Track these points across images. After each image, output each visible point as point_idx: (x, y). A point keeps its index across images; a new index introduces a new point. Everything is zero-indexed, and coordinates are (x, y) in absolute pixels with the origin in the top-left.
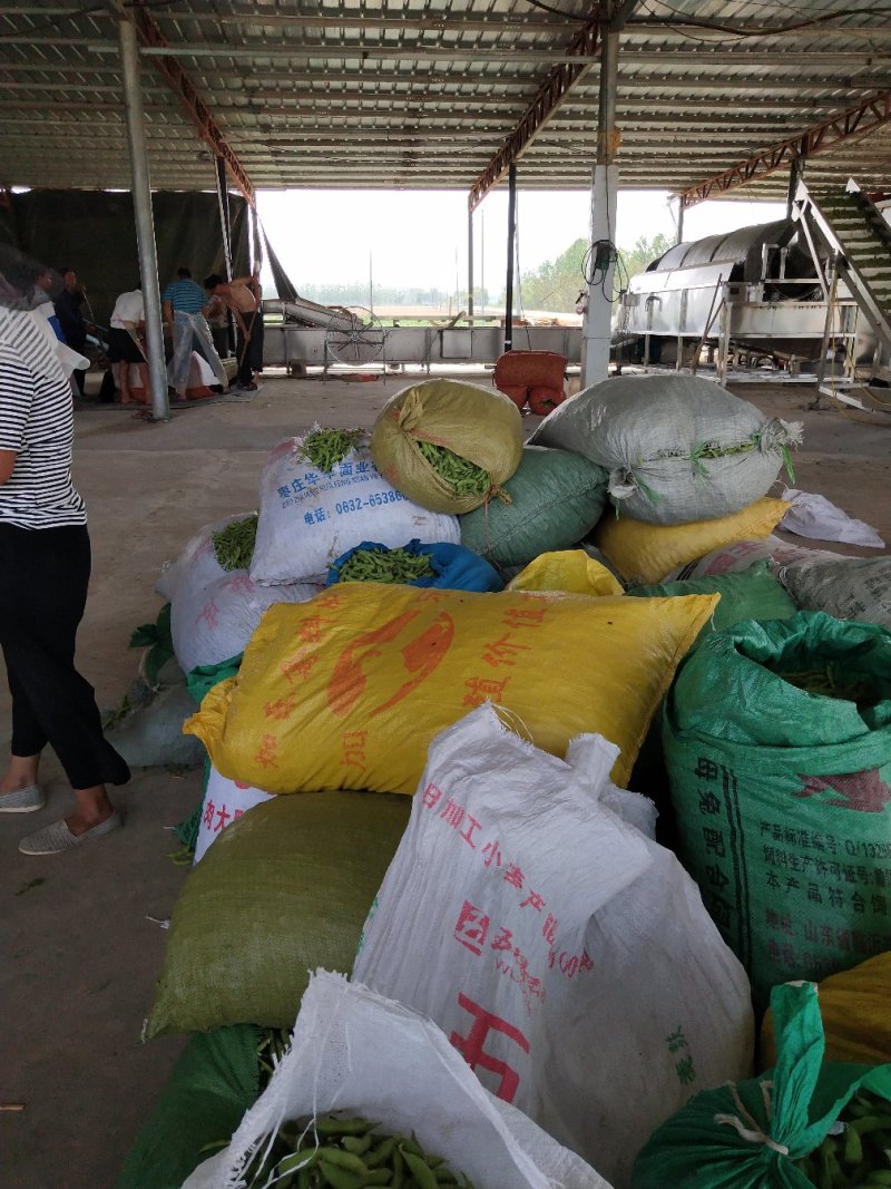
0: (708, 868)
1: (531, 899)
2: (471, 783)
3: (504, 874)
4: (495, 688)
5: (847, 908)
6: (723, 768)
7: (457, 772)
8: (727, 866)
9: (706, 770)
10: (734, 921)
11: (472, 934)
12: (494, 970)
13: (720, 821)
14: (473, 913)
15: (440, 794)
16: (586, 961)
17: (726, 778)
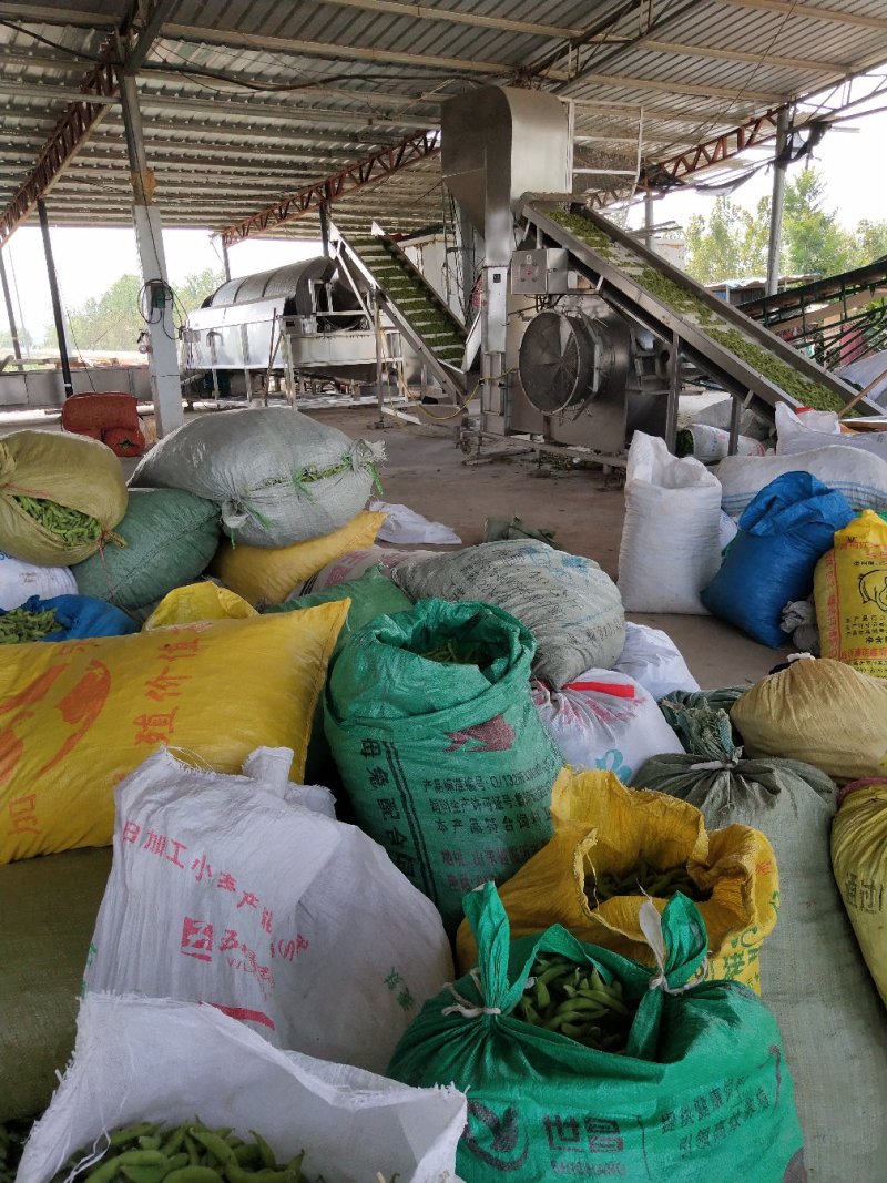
0: (388, 832)
1: (245, 899)
2: (166, 813)
3: (217, 883)
4: (165, 721)
5: (501, 831)
6: (384, 743)
7: (150, 807)
8: (403, 827)
9: (370, 749)
10: (417, 868)
11: (199, 944)
12: (228, 967)
13: (390, 790)
14: (196, 925)
15: (138, 829)
16: (302, 943)
17: (388, 752)
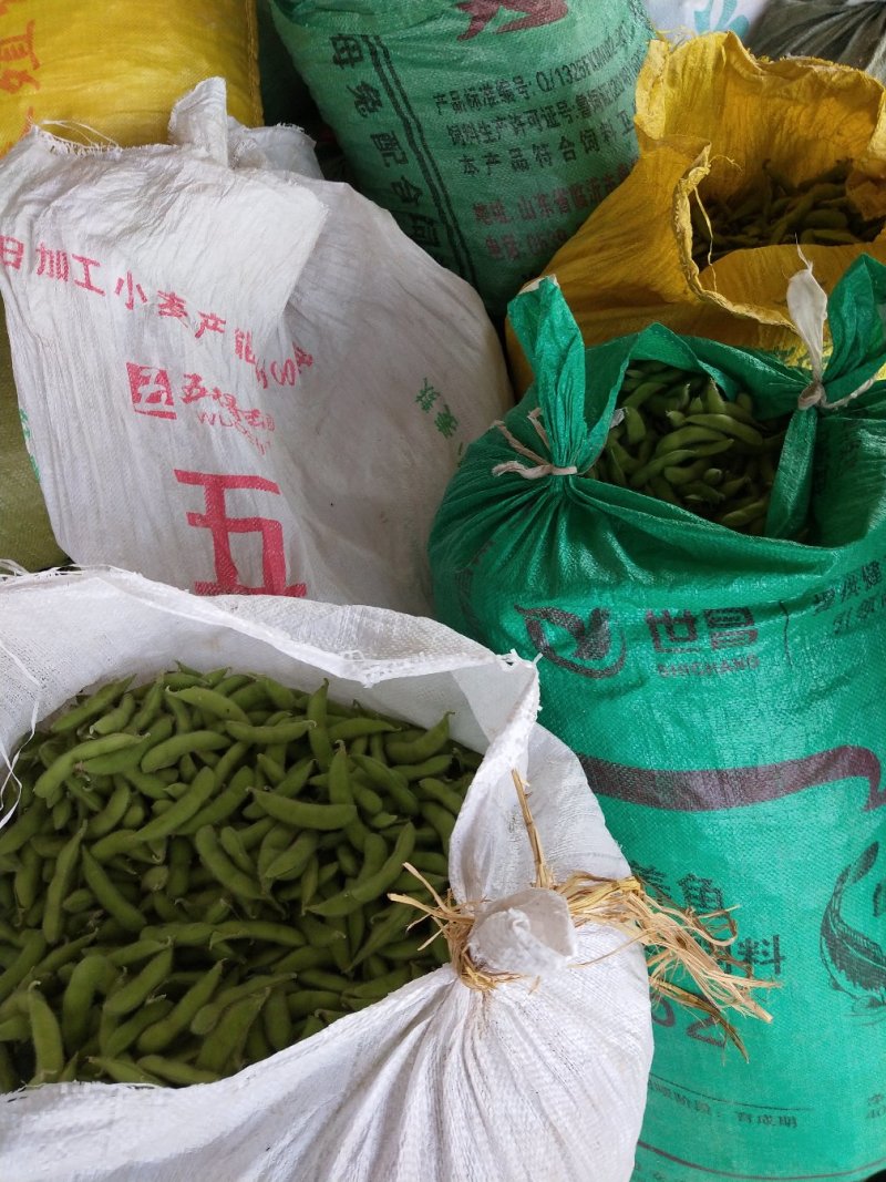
0: (394, 185)
1: (205, 324)
2: (54, 213)
3: (157, 309)
5: (558, 162)
6: (365, 37)
7: (29, 210)
8: (413, 174)
9: (347, 52)
11: (155, 398)
12: (199, 425)
13: (387, 118)
14: (144, 373)
15: (21, 247)
16: (303, 358)
17: (374, 53)
